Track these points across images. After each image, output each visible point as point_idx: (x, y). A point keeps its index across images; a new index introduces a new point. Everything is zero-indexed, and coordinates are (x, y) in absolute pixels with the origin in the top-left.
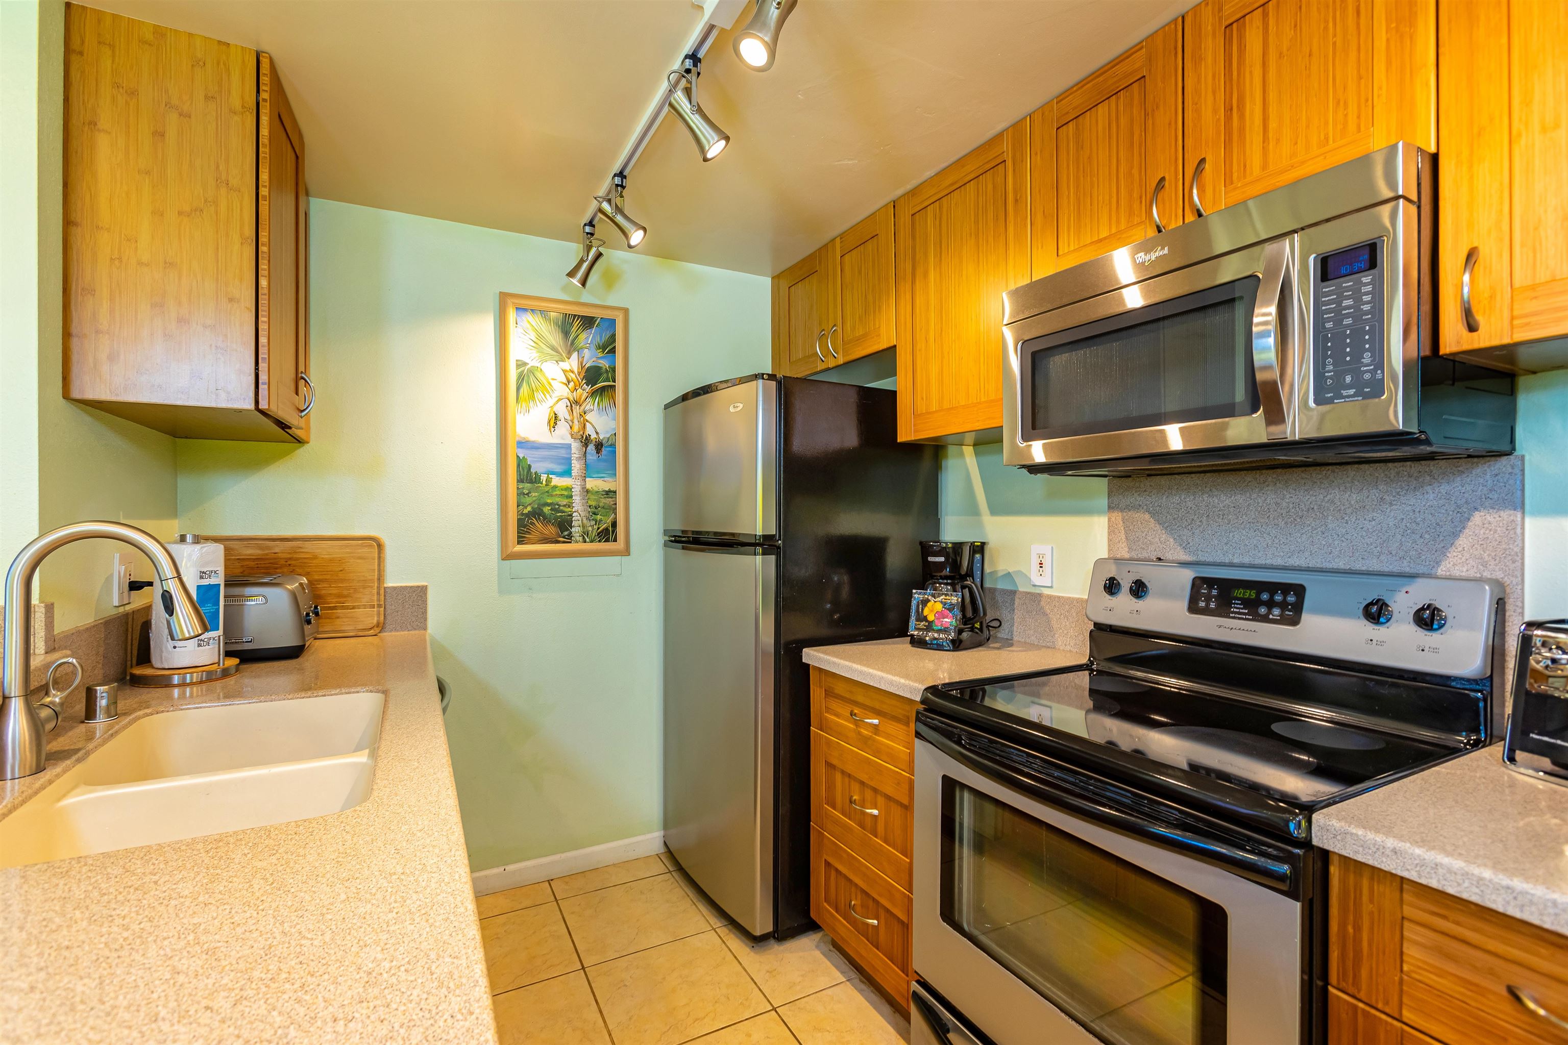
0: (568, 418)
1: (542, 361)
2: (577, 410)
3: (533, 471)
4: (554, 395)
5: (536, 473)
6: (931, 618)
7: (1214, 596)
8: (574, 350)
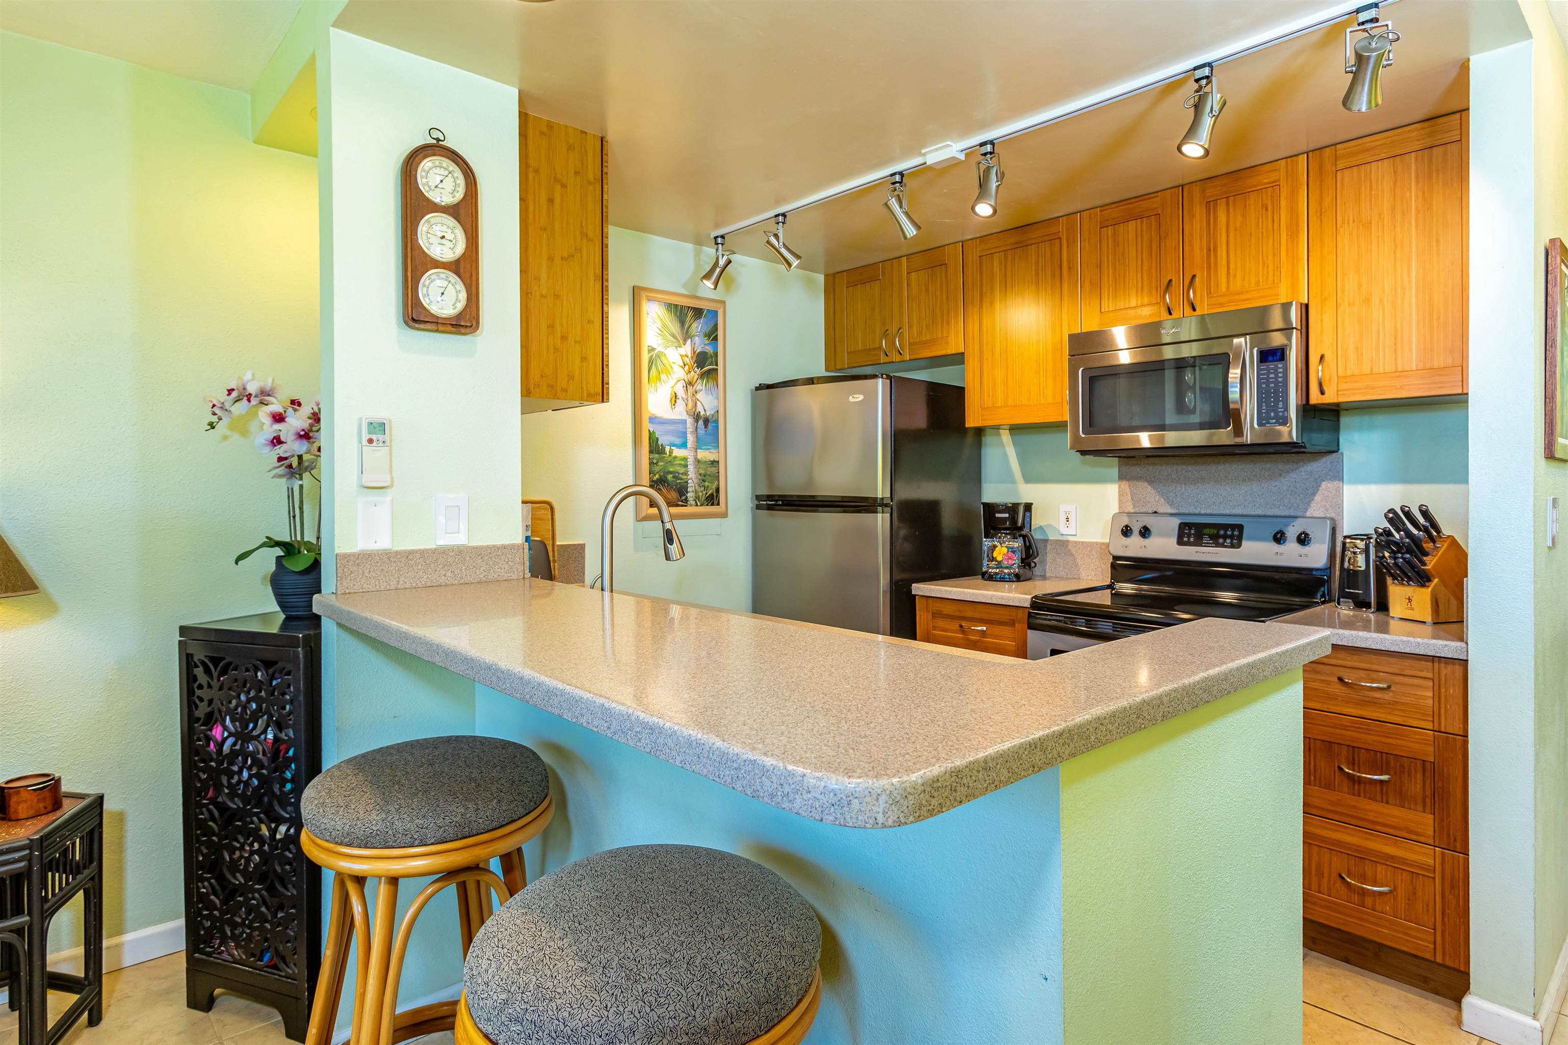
0: (685, 397)
1: (666, 347)
2: (690, 389)
3: (660, 443)
4: (674, 377)
5: (662, 445)
6: (1000, 558)
7: (1193, 534)
8: (689, 338)
